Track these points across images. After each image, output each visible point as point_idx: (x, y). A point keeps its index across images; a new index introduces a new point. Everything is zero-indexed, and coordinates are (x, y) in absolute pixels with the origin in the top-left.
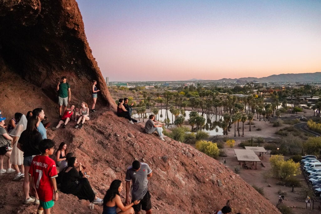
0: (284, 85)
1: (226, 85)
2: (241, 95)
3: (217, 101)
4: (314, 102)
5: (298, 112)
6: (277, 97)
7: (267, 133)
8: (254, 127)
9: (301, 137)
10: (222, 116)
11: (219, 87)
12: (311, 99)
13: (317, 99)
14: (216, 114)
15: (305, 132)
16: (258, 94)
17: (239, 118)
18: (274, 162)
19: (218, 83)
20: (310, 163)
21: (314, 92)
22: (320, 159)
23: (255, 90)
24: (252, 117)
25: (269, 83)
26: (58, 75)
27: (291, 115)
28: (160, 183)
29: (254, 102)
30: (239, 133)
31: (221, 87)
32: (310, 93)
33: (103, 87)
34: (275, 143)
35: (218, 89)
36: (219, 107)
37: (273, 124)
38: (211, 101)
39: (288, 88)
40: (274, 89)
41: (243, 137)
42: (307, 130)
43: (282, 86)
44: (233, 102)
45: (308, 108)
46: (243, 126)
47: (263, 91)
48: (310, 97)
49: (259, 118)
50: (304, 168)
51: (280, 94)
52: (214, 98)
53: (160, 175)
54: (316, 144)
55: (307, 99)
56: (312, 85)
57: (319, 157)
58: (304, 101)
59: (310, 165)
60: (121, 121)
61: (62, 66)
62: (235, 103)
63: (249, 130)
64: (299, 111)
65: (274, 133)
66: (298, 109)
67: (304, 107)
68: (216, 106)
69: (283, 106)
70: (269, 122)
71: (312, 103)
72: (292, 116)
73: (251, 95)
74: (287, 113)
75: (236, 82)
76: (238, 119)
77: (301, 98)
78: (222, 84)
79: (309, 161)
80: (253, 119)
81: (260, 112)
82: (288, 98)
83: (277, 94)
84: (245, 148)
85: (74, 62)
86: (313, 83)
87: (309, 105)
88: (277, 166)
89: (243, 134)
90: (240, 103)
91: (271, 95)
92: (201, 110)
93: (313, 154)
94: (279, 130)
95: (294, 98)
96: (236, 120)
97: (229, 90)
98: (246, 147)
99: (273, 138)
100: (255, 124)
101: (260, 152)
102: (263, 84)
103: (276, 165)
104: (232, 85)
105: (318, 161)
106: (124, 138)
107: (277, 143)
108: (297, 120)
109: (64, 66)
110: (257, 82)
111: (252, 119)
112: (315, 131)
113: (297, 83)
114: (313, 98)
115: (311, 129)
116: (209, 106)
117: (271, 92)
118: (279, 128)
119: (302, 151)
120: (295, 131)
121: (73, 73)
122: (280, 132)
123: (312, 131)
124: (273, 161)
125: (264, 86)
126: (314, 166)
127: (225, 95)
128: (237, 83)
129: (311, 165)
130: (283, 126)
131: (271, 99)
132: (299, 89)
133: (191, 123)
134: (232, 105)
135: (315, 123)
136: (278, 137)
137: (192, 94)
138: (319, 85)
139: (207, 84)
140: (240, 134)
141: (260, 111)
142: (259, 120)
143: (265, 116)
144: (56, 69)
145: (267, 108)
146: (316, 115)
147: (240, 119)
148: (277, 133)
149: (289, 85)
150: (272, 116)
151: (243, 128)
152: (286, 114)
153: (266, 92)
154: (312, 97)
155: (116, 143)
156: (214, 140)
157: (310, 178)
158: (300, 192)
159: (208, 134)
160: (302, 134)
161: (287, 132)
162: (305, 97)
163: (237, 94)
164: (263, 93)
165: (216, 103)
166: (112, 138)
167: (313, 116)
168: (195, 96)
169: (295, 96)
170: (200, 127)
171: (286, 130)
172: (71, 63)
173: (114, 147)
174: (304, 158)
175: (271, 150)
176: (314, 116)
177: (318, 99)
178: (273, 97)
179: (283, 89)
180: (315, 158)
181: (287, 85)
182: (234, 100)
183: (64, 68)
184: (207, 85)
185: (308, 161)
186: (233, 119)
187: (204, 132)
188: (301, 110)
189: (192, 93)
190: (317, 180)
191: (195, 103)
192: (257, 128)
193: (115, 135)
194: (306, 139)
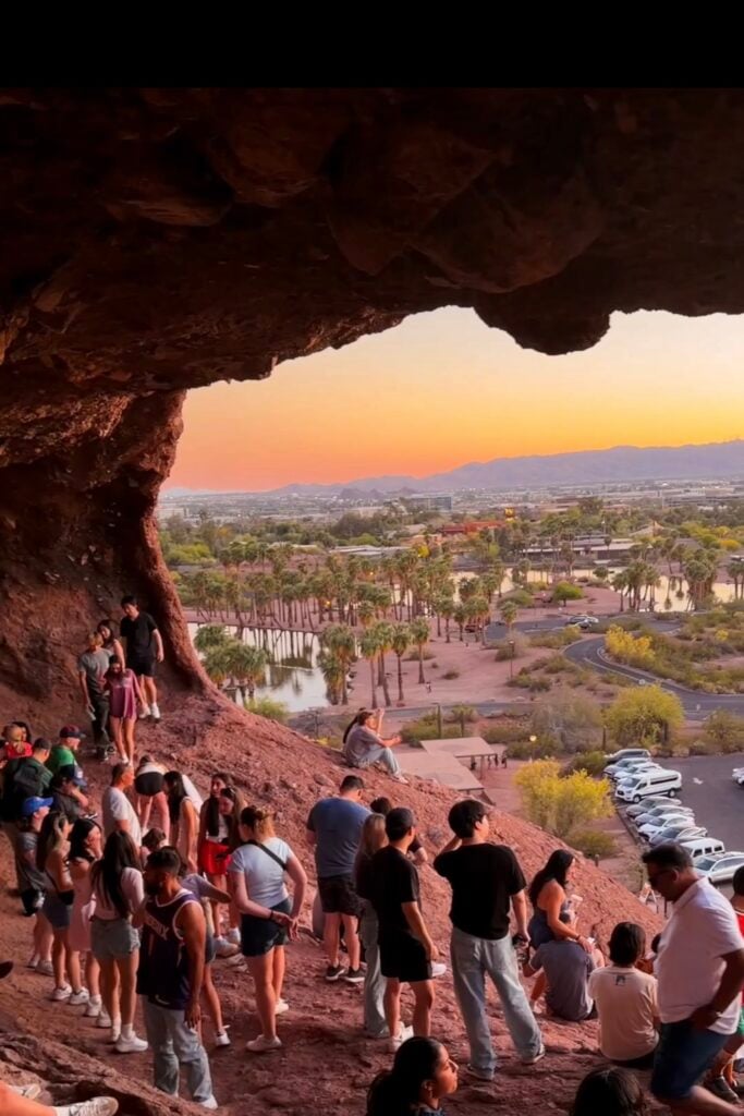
0: (510, 501)
1: (302, 510)
2: (369, 547)
3: (292, 580)
4: (616, 560)
5: (569, 602)
6: (494, 548)
7: (480, 686)
8: (435, 666)
9: (592, 689)
10: (314, 633)
11: (280, 518)
12: (605, 548)
13: (627, 546)
14: (290, 626)
15: (600, 671)
16: (428, 542)
17: (386, 641)
18: (530, 786)
19: (271, 503)
20: (635, 776)
21: (611, 522)
22: (659, 759)
23: (413, 528)
24: (426, 634)
25: (458, 494)
26: (29, 602)
27: (546, 612)
28: (433, 905)
29: (421, 576)
30: (386, 695)
31: (286, 517)
32: (599, 527)
33: (179, 630)
34: (511, 717)
35: (278, 528)
36: (301, 602)
37: (496, 651)
38: (267, 581)
39: (524, 514)
40: (478, 518)
41: (403, 705)
42: (607, 665)
43: (503, 505)
44: (349, 580)
45: (598, 585)
46: (400, 670)
47: (444, 531)
48: (602, 541)
49: (443, 630)
50: (619, 792)
51: (502, 537)
52: (277, 570)
53: (432, 884)
54: (645, 708)
55: (593, 549)
56: (604, 497)
57: (655, 752)
58: (586, 559)
59: (635, 781)
60: (272, 740)
61: (47, 573)
62: (356, 583)
63: (417, 680)
64: (573, 596)
65: (505, 681)
66: (570, 589)
67: (584, 580)
68: (288, 599)
69: (515, 579)
70: (479, 644)
71: (610, 565)
72: (549, 616)
73: (405, 547)
74: (533, 607)
75: (339, 498)
76: (382, 642)
77: (574, 546)
78: (288, 506)
79: (630, 768)
80: (428, 639)
81: (446, 609)
82: (530, 550)
83: (493, 540)
84: (420, 746)
85: (91, 556)
86: (604, 488)
87: (601, 573)
88: (541, 796)
89: (401, 697)
90: (373, 581)
91: (472, 543)
92: (232, 615)
93: (635, 743)
94: (519, 670)
95: (550, 550)
96: (374, 648)
97: (323, 532)
98: (423, 743)
99: (501, 700)
100: (435, 657)
101: (473, 757)
102: (437, 501)
103: (535, 797)
104: (326, 508)
105: (656, 765)
106: (311, 790)
107: (519, 717)
108: (570, 629)
109: (52, 571)
110: (415, 492)
111: (425, 638)
112: (631, 666)
113: (552, 490)
114: (613, 547)
115: (618, 659)
116: (260, 600)
117: (470, 533)
118: (519, 665)
119: (604, 736)
120: (572, 671)
121: (81, 593)
122: (524, 677)
123: (623, 667)
124: (526, 783)
125: (443, 511)
126: (649, 782)
127: (312, 552)
128: (341, 501)
129: (639, 781)
130: (529, 655)
131: (474, 558)
132: (561, 513)
133: (214, 673)
134: (346, 591)
135: (629, 636)
136: (519, 697)
137: (186, 555)
138: (626, 494)
139: (233, 510)
140: (391, 698)
141: (446, 607)
142: (445, 639)
143: (465, 624)
144: (23, 583)
145: (467, 596)
146: (626, 607)
147: (389, 645)
148: (512, 684)
149: (525, 499)
150: (488, 622)
151: (400, 674)
152: (531, 611)
153: (453, 533)
154: (607, 543)
155: (299, 809)
156: (307, 729)
157: (642, 824)
158: (619, 873)
159: (281, 709)
160: (595, 677)
161: (547, 676)
162: (586, 542)
163: (353, 543)
164: (444, 536)
165: (288, 590)
166: (280, 795)
167: (618, 611)
168: (197, 561)
169: (554, 543)
170: (246, 682)
171: (542, 670)
172: (79, 560)
173: (296, 822)
174: (613, 762)
175: (505, 743)
176: (622, 610)
177: (630, 550)
178: (480, 549)
179: (509, 516)
180: (646, 756)
181: (519, 502)
182: (351, 573)
183: (53, 578)
184: (231, 514)
185: (625, 769)
186: (362, 645)
187: (267, 701)
188: (580, 592)
189: (187, 552)
190: (662, 829)
191: (207, 589)
192: (445, 672)
193: (284, 785)
194: (611, 695)
